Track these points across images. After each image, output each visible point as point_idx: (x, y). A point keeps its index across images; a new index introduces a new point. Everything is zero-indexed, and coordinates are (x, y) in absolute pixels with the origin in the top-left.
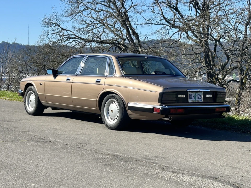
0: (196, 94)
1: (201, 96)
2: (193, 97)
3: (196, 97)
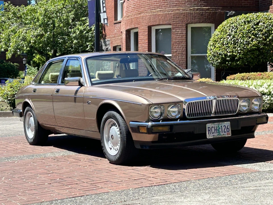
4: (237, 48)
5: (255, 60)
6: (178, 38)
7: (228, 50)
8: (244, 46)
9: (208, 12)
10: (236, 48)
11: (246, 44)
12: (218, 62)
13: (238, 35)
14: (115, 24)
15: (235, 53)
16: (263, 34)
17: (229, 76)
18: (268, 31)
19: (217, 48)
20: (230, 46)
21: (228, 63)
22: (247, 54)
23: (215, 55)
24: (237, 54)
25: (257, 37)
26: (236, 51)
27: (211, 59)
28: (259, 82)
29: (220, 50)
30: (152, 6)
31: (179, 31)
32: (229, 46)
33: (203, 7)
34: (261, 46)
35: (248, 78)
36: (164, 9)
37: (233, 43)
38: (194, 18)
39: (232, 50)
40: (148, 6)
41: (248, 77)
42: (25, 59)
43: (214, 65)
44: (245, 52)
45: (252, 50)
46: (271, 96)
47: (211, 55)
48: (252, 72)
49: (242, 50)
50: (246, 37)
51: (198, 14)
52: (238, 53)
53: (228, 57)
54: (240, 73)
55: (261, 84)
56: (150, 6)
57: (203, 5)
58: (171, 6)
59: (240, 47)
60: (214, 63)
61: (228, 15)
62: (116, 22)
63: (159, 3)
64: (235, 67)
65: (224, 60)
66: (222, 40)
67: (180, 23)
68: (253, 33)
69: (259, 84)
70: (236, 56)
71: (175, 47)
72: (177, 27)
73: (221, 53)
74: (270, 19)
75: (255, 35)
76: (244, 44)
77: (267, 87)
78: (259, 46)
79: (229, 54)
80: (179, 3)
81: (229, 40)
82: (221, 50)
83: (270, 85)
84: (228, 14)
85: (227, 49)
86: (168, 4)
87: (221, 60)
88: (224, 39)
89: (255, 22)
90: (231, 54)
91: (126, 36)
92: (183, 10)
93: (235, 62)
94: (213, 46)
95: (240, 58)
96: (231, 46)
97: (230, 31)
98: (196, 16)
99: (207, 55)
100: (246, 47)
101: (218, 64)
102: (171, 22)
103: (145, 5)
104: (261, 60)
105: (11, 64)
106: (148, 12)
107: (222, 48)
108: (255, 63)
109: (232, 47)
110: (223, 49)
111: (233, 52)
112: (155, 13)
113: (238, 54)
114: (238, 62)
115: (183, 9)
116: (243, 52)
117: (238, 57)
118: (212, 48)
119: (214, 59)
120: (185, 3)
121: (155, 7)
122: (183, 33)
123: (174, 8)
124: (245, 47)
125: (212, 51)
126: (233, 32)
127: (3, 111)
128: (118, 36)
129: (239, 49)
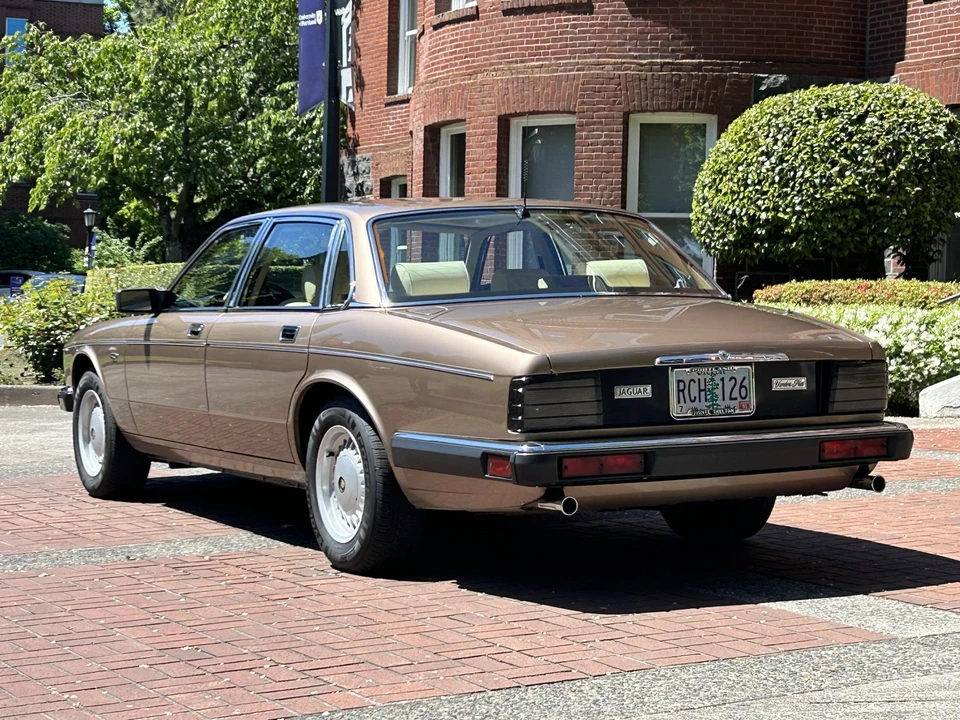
0: (717, 379)
1: (746, 383)
2: (700, 390)
3: (718, 392)
4: (792, 198)
5: (849, 239)
6: (597, 157)
7: (760, 203)
8: (816, 192)
9: (697, 77)
10: (789, 198)
11: (822, 185)
12: (726, 240)
13: (796, 156)
14: (387, 105)
15: (785, 212)
16: (877, 155)
17: (762, 288)
18: (896, 143)
19: (726, 194)
20: (768, 191)
21: (758, 247)
22: (824, 217)
23: (718, 217)
24: (791, 218)
25: (856, 162)
26: (787, 206)
27: (703, 232)
28: (863, 312)
29: (733, 201)
30: (515, 49)
31: (600, 137)
32: (765, 189)
33: (683, 58)
34: (871, 192)
35: (826, 297)
36: (553, 62)
37: (777, 179)
38: (650, 95)
39: (775, 202)
40: (499, 51)
41: (826, 294)
42: (89, 210)
43: (713, 251)
44: (816, 211)
45: (839, 204)
46: (900, 360)
47: (704, 217)
48: (836, 278)
49: (807, 205)
50: (823, 161)
51: (664, 81)
52: (794, 213)
53: (759, 226)
54: (799, 280)
55: (869, 320)
56: (505, 51)
57: (680, 51)
58: (576, 52)
59: (803, 195)
60: (713, 245)
61: (763, 88)
62: (392, 98)
63: (537, 42)
64: (781, 261)
65: (746, 237)
66: (740, 168)
67: (604, 109)
68: (846, 150)
69: (862, 318)
70: (787, 223)
71: (586, 189)
72: (594, 123)
73: (737, 213)
74: (903, 105)
75: (852, 156)
76: (814, 186)
77: (888, 328)
78: (862, 193)
79: (763, 216)
80: (601, 45)
81: (764, 170)
82: (737, 203)
83: (897, 324)
84: (761, 85)
85: (758, 199)
86: (567, 46)
87: (738, 234)
88: (749, 165)
89: (852, 113)
90: (770, 215)
91: (425, 146)
92: (617, 66)
93: (784, 245)
94: (710, 188)
95: (799, 230)
96: (772, 191)
97: (769, 140)
98: (658, 88)
99: (692, 216)
100: (822, 194)
101: (726, 248)
102: (575, 106)
103: (490, 47)
104: (871, 239)
105: (44, 225)
106: (499, 69)
107: (741, 197)
108: (849, 249)
109: (776, 194)
110: (744, 197)
111: (778, 211)
112: (522, 73)
113: (795, 217)
114: (794, 244)
115: (615, 64)
116: (810, 212)
117: (793, 225)
118: (707, 194)
119: (713, 232)
120: (624, 44)
121: (523, 55)
122: (612, 143)
123: (585, 58)
124: (818, 196)
125: (707, 204)
126: (779, 143)
127: (9, 386)
128: (398, 146)
129: (797, 200)
